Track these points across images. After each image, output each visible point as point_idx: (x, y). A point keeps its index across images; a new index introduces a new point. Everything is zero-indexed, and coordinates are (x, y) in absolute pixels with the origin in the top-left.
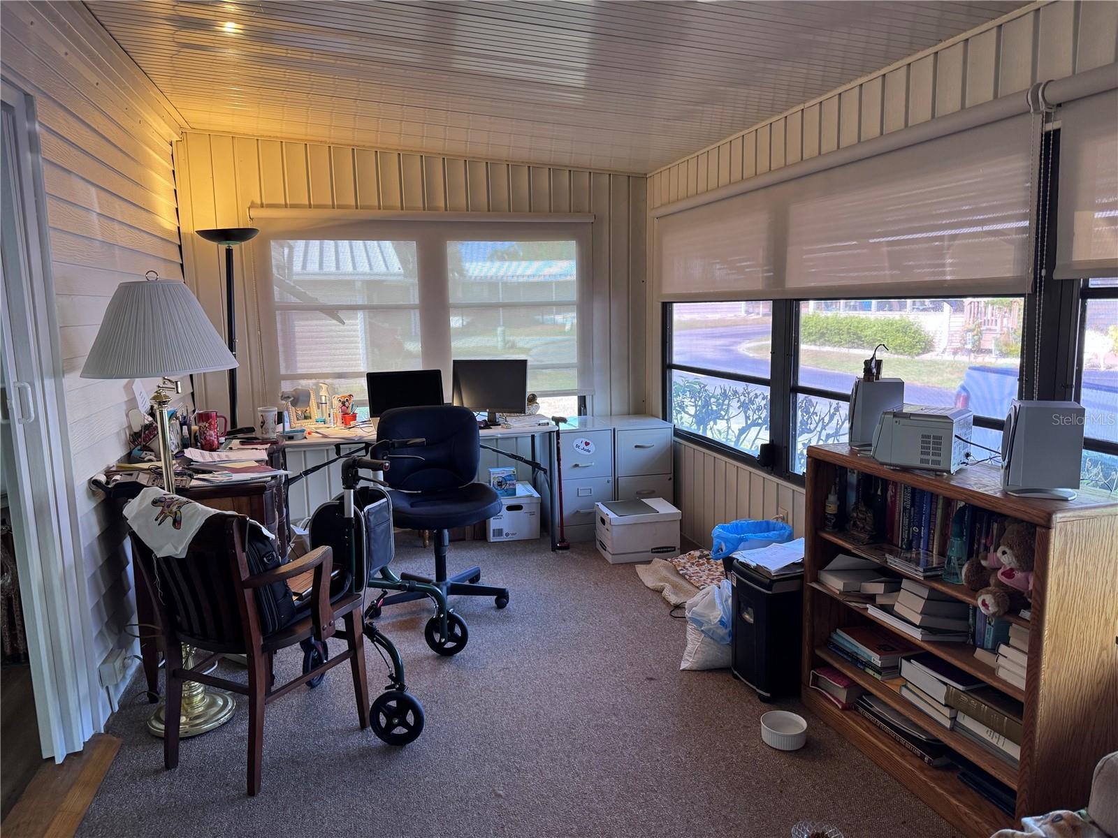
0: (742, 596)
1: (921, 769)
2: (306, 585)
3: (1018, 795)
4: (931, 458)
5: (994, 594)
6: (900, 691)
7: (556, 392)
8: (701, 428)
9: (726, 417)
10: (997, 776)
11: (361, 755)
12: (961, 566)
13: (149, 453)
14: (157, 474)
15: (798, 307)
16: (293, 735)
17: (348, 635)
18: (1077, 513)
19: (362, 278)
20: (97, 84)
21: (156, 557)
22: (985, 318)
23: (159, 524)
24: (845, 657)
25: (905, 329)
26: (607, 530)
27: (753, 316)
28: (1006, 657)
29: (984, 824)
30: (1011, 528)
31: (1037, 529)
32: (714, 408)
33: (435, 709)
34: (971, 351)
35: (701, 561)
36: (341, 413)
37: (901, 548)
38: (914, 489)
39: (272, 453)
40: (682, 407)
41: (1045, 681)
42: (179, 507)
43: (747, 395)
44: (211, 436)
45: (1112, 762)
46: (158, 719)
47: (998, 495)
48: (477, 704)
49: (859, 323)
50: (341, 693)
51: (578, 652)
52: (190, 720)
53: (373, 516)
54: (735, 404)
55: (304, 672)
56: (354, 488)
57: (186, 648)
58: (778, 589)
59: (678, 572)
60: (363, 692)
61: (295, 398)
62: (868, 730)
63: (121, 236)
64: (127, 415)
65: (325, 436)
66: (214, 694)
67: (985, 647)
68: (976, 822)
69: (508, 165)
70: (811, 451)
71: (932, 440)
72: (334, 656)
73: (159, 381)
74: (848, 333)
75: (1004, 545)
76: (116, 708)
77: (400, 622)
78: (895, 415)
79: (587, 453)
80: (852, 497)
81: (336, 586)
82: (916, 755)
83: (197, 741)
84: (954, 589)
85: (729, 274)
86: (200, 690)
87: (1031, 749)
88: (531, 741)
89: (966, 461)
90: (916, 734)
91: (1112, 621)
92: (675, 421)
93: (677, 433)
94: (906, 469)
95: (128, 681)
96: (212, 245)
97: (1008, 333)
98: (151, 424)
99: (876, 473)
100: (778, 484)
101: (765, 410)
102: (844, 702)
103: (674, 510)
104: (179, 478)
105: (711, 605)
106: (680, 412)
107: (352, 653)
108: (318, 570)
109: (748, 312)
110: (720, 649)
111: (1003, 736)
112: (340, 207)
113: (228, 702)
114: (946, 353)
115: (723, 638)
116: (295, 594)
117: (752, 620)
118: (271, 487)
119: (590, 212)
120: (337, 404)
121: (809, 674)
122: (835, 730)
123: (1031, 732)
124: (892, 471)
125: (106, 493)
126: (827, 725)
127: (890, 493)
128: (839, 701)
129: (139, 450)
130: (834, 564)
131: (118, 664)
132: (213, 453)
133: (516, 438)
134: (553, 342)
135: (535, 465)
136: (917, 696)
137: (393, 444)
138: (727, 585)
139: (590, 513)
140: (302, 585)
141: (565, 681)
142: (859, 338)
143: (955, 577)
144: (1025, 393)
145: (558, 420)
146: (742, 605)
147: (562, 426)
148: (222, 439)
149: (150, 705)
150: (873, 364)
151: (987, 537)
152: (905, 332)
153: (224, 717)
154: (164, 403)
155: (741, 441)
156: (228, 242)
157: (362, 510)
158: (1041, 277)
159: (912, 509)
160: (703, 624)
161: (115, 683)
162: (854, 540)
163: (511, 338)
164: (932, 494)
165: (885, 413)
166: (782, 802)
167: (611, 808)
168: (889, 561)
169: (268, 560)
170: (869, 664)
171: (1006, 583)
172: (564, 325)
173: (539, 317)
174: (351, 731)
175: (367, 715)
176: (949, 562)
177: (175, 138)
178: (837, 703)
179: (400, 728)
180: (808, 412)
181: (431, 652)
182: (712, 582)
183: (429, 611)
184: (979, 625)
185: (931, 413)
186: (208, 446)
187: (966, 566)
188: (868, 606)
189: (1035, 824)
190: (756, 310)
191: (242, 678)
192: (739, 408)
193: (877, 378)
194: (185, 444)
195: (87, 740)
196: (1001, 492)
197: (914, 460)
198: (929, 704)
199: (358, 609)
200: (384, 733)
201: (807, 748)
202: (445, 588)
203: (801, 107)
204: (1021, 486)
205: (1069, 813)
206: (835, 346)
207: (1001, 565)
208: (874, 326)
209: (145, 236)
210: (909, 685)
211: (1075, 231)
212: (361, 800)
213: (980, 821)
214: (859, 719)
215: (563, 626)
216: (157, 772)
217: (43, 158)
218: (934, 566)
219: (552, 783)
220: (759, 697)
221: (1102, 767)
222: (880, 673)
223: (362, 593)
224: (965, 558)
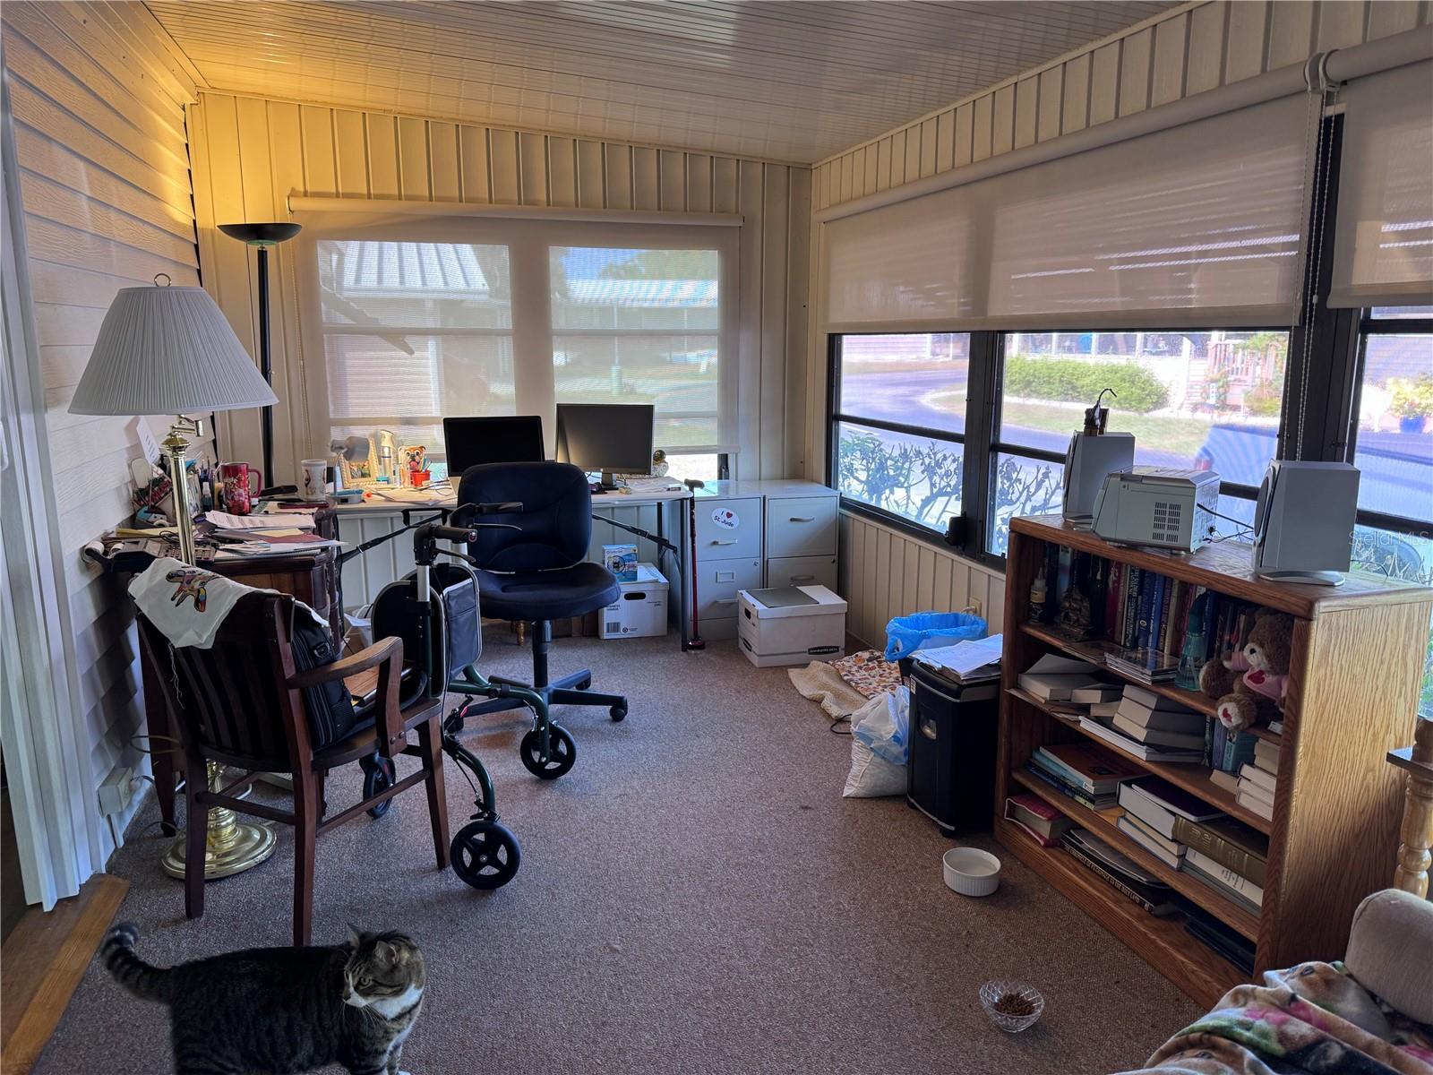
0: (922, 706)
1: (1140, 919)
2: (368, 686)
3: (1258, 948)
4: (1166, 532)
5: (1238, 702)
6: (1117, 824)
7: (689, 449)
8: (874, 498)
9: (906, 485)
10: (1232, 925)
11: (439, 902)
12: (1199, 668)
13: (159, 516)
14: (171, 543)
15: (1003, 340)
16: (351, 877)
17: (423, 751)
18: (1345, 602)
19: (435, 296)
20: (85, 22)
21: (173, 647)
22: (1234, 366)
23: (177, 605)
24: (1050, 781)
25: (1133, 377)
26: (754, 625)
27: (941, 359)
28: (1249, 780)
29: (1215, 984)
30: (1262, 621)
31: (1296, 621)
32: (892, 473)
33: (533, 845)
34: (1214, 407)
35: (871, 665)
36: (409, 471)
37: (1125, 646)
38: (1143, 572)
39: (321, 520)
40: (851, 470)
41: (1297, 809)
42: (203, 584)
43: (932, 456)
44: (240, 495)
45: (1376, 903)
46: (177, 857)
47: (1248, 579)
48: (587, 839)
49: (1075, 369)
50: (412, 825)
51: (715, 775)
52: (217, 858)
53: (454, 602)
54: (917, 469)
55: (364, 799)
56: (430, 564)
57: (211, 766)
58: (967, 697)
59: (841, 678)
60: (441, 823)
61: (349, 449)
62: (1076, 871)
63: (120, 229)
64: (130, 466)
65: (389, 500)
66: (250, 826)
67: (1224, 769)
68: (1206, 982)
69: (631, 147)
70: (1015, 524)
71: (1168, 510)
72: (403, 778)
73: (174, 420)
74: (1061, 381)
75: (1253, 642)
76: (121, 843)
77: (488, 737)
78: (1124, 478)
79: (730, 527)
80: (1064, 583)
81: (408, 689)
82: (1134, 901)
83: (227, 884)
84: (1188, 697)
85: (915, 299)
86: (230, 820)
87: (1276, 891)
88: (656, 884)
89: (1210, 537)
90: (1135, 876)
91: (1381, 735)
92: (841, 488)
93: (845, 503)
94: (1134, 547)
95: (135, 809)
96: (240, 244)
97: (1262, 386)
98: (162, 479)
99: (1095, 551)
100: (970, 567)
101: (955, 476)
102: (1047, 838)
103: (837, 600)
104: (201, 548)
105: (883, 717)
106: (847, 477)
107: (428, 774)
108: (385, 667)
109: (934, 354)
110: (892, 771)
111: (1242, 877)
112: (408, 198)
113: (266, 838)
114: (1183, 409)
115: (896, 758)
116: (355, 698)
117: (934, 736)
118: (321, 562)
119: (737, 212)
120: (403, 457)
121: (1003, 802)
122: (1034, 871)
123: (1277, 871)
124: (1115, 549)
125: (103, 566)
126: (1026, 866)
127: (1112, 577)
128: (1041, 836)
129: (146, 512)
130: (1038, 666)
131: (123, 786)
132: (243, 517)
133: (638, 507)
134: (686, 388)
135: (661, 542)
136: (1138, 829)
137: (480, 510)
138: (904, 693)
139: (731, 604)
140: (363, 686)
141: (698, 809)
142: (1074, 388)
143: (1191, 681)
144: (1286, 452)
145: (693, 484)
146: (922, 716)
147: (698, 492)
148: (255, 501)
149: (166, 839)
150: (1097, 414)
151: (1232, 632)
152: (1133, 382)
153: (262, 854)
154: (180, 448)
155: (924, 514)
156: (261, 241)
157: (440, 592)
158: (1312, 304)
159: (1140, 597)
160: (872, 740)
161: (120, 810)
162: (1066, 636)
163: (631, 381)
164: (1165, 577)
165: (1111, 475)
166: (968, 957)
167: (755, 966)
168: (1108, 661)
169: (320, 654)
170: (1079, 791)
171: (1254, 689)
172: (698, 365)
173: (667, 355)
174: (426, 872)
175: (447, 852)
176: (1184, 664)
177: (189, 100)
178: (1038, 839)
179: (488, 867)
180: (1009, 479)
181: (528, 774)
182: (883, 690)
183: (525, 724)
184: (1218, 742)
185: (1167, 475)
186: (237, 509)
187: (1205, 668)
188: (1080, 718)
189: (1280, 979)
190: (945, 351)
191: (286, 805)
192: (923, 472)
193: (1102, 432)
194: (206, 506)
195: (83, 882)
196: (1252, 575)
197: (1144, 534)
198: (1153, 839)
199: (435, 718)
200: (468, 874)
201: (1000, 894)
202: (546, 695)
203: (1014, 79)
204: (1277, 567)
205: (1321, 965)
206: (1044, 398)
207: (1248, 666)
208: (1094, 373)
209: (150, 229)
210: (1129, 816)
211: (1357, 246)
212: (440, 956)
213: (1209, 979)
214: (1065, 858)
215: (696, 742)
216: (176, 922)
217: (15, 119)
218: (1165, 668)
219: (682, 935)
220: (941, 831)
221: (1364, 909)
222: (1092, 802)
223: (441, 697)
224: (1203, 658)
